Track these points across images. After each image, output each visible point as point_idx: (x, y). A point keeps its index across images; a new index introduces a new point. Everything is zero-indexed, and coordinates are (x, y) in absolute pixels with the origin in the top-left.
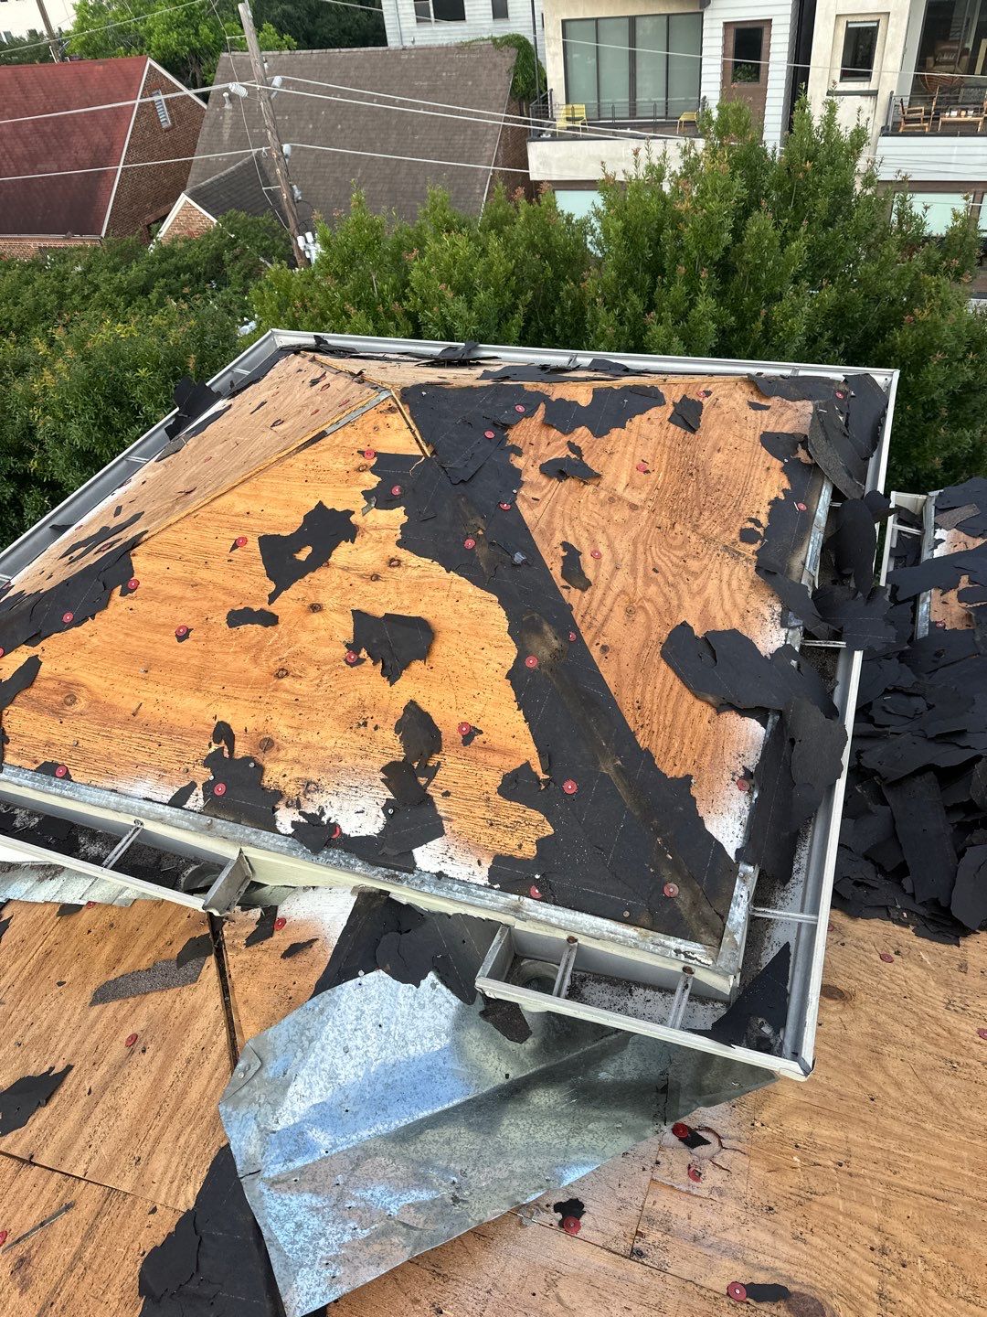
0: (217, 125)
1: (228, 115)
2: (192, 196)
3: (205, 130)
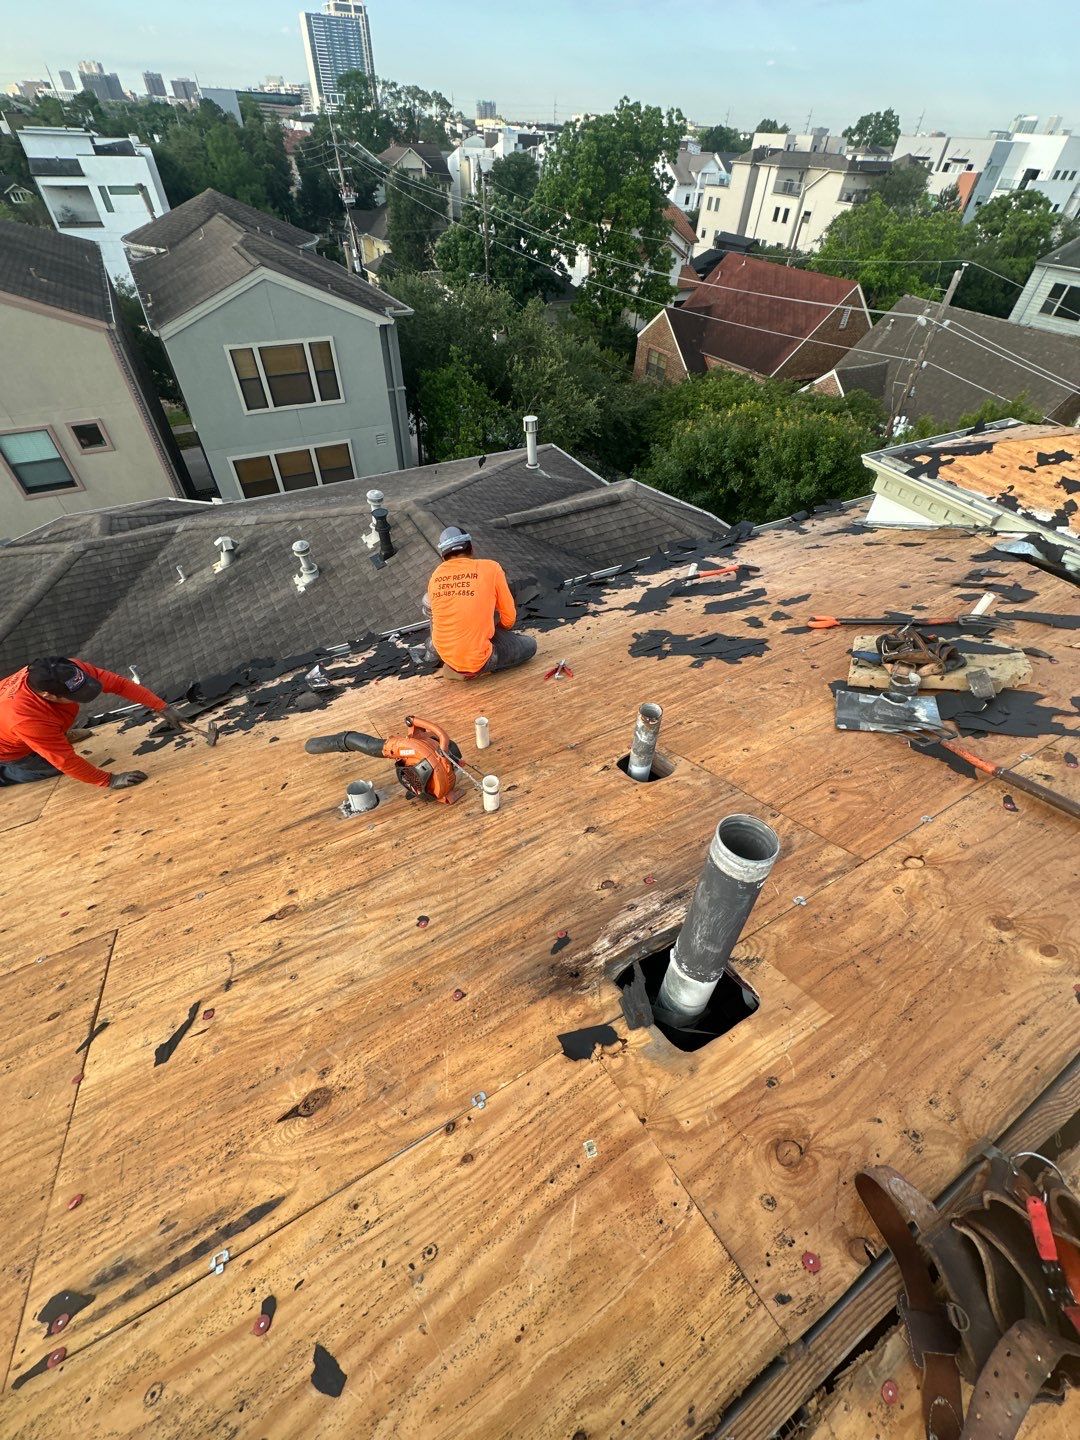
0: (875, 337)
1: (886, 333)
2: (839, 374)
3: (865, 338)
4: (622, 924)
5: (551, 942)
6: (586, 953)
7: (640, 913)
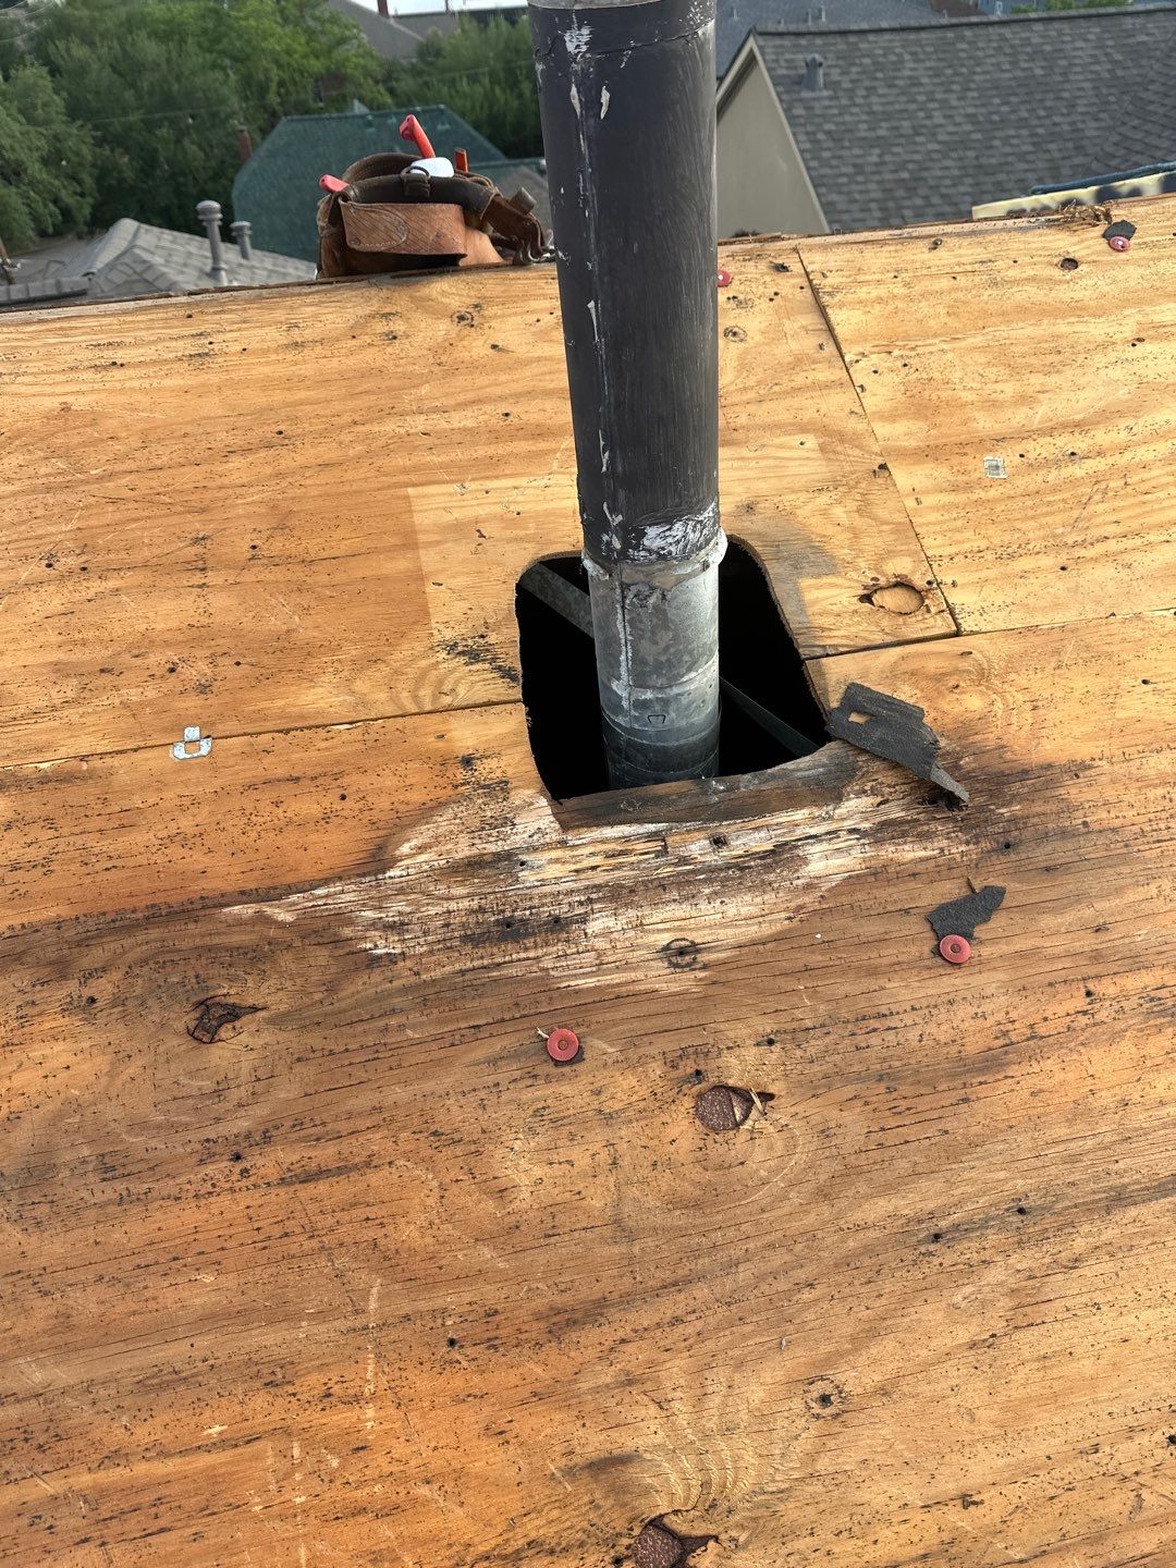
4: (742, 905)
5: (997, 937)
6: (889, 852)
7: (667, 921)
